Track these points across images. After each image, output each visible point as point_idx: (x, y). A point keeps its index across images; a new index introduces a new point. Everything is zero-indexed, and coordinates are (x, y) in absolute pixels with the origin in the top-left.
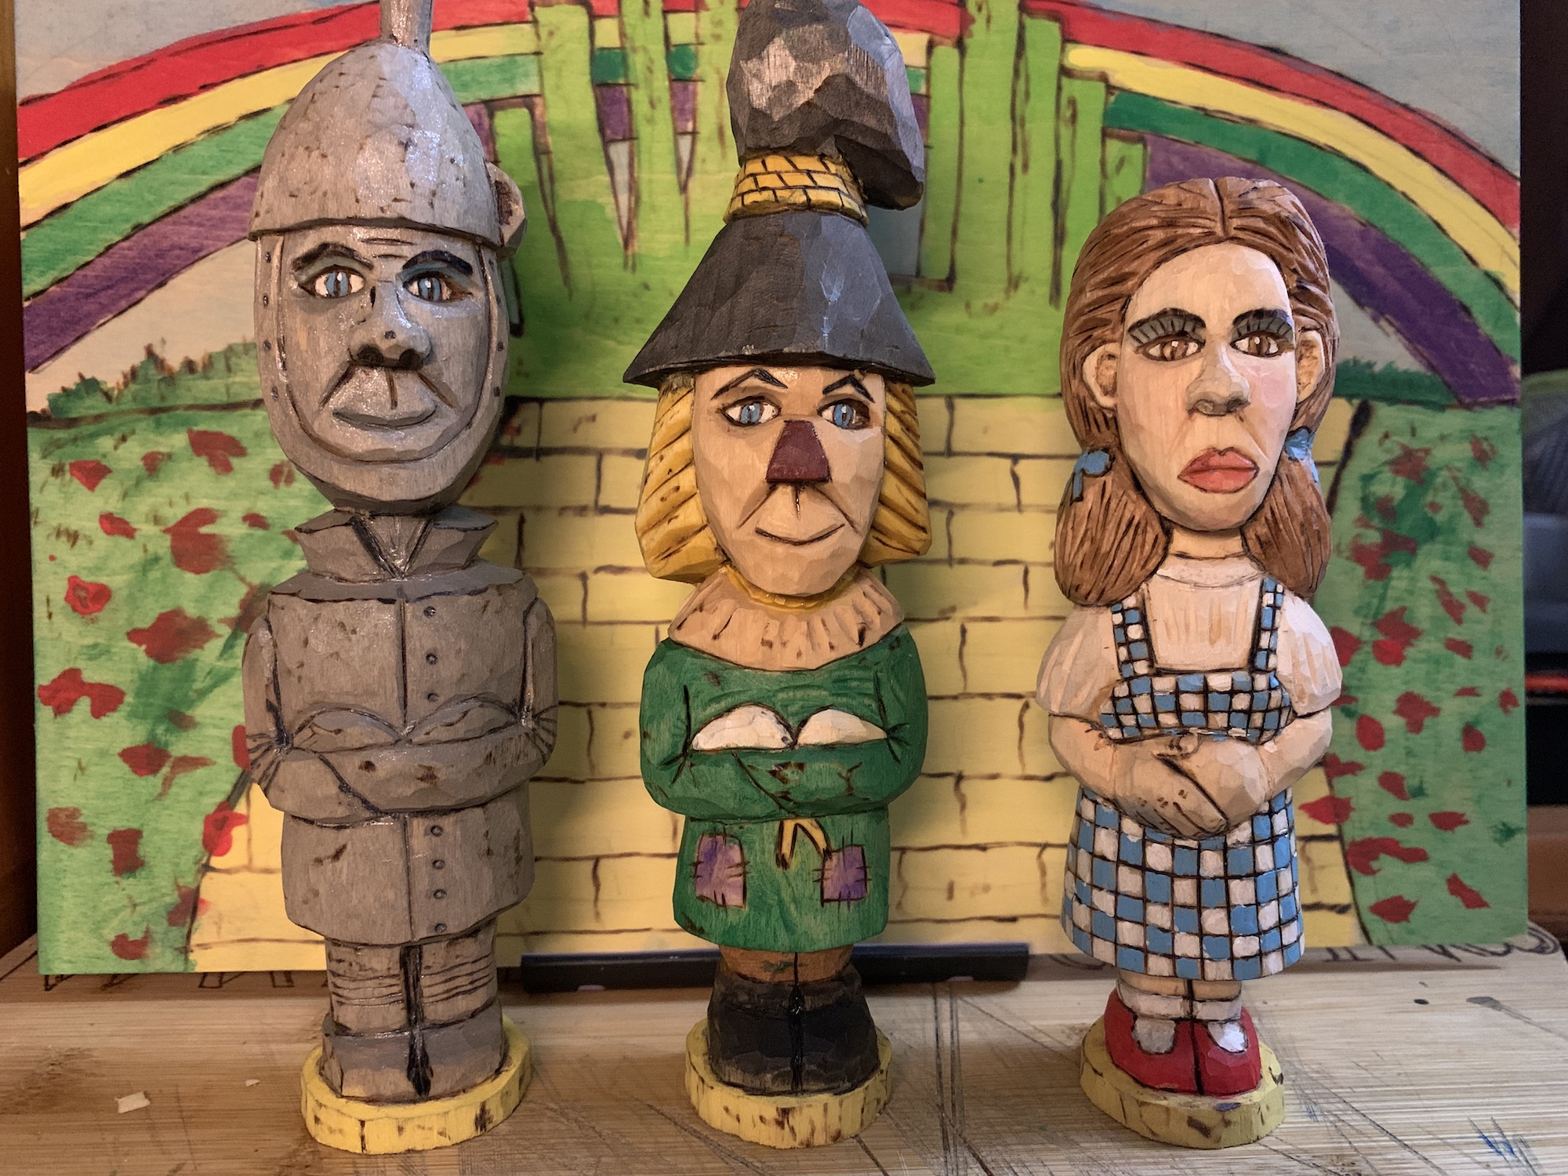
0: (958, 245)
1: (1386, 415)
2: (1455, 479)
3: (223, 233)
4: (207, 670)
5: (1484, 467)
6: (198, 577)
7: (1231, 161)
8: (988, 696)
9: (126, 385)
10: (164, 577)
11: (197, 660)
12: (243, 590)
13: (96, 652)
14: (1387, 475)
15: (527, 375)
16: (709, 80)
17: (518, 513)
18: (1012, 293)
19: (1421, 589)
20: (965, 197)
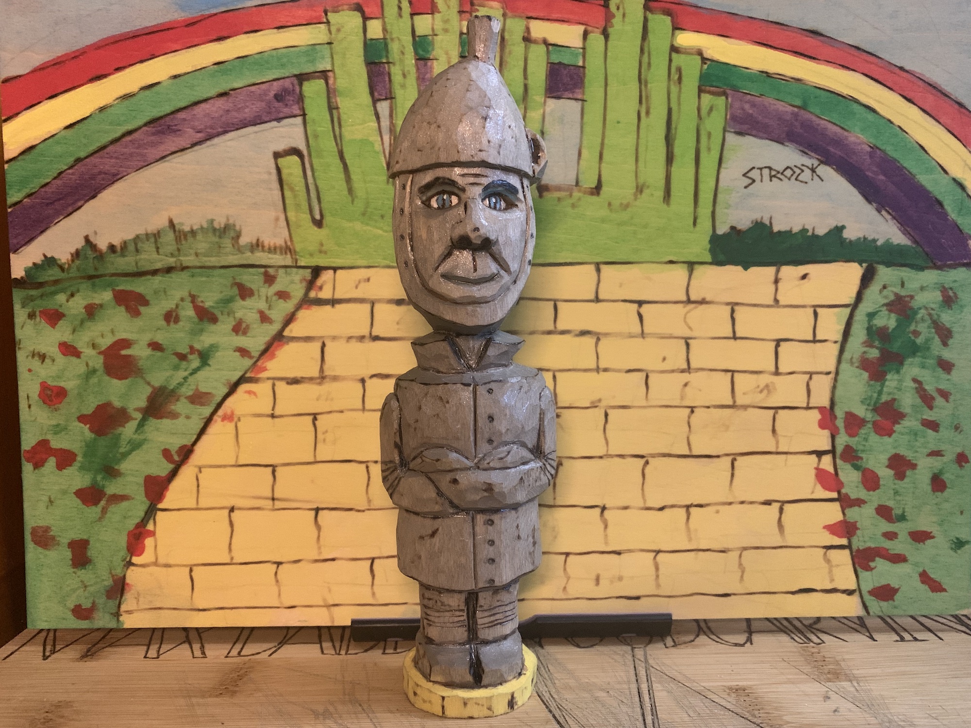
0: (603, 165)
1: (884, 274)
2: (930, 315)
3: (132, 163)
4: (128, 440)
5: (950, 307)
6: (120, 382)
7: (784, 107)
8: (622, 456)
9: (73, 261)
10: (99, 381)
11: (120, 434)
12: (148, 391)
13: (59, 429)
14: (884, 312)
15: (325, 253)
16: (440, 59)
17: (321, 341)
18: (639, 196)
19: (906, 387)
20: (607, 133)
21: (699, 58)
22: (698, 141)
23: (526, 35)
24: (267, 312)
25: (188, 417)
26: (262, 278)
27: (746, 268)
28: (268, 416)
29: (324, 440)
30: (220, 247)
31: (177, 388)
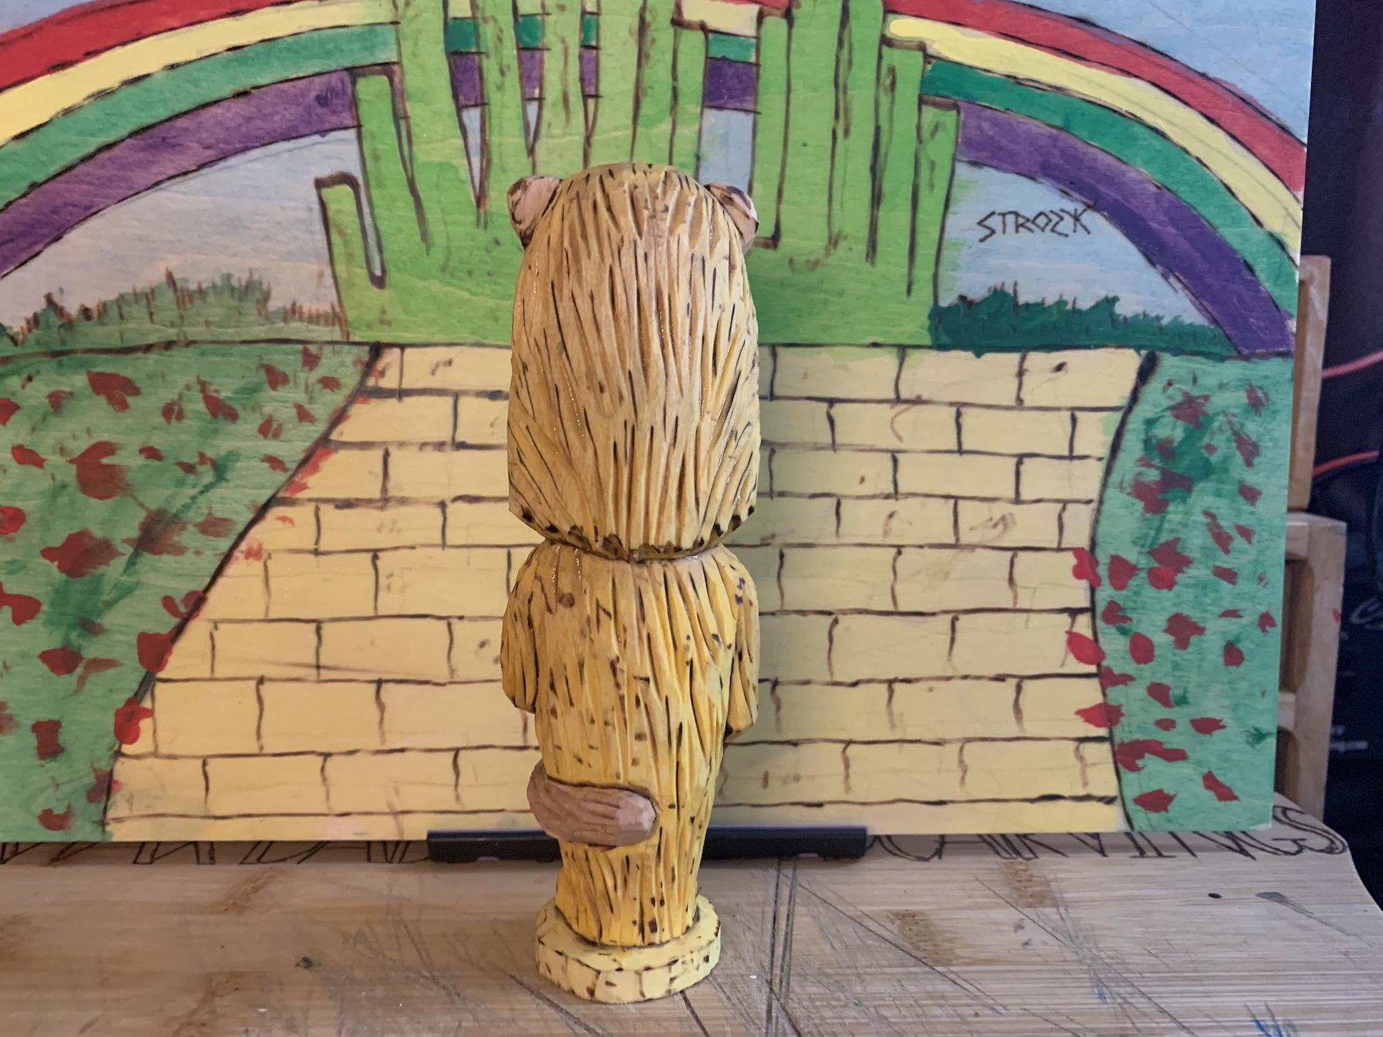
0: (783, 206)
1: (1170, 364)
2: (1230, 423)
3: (111, 191)
4: (113, 584)
5: (1258, 413)
6: (101, 502)
7: (1039, 127)
8: (802, 613)
9: (30, 330)
10: (72, 500)
11: (103, 575)
12: (141, 515)
13: (15, 567)
14: (1169, 418)
15: (389, 323)
16: (554, 49)
17: (383, 448)
18: (832, 251)
19: (1196, 522)
20: (789, 160)
21: (920, 55)
22: (917, 173)
23: (676, 16)
24: (307, 406)
25: (198, 553)
26: (300, 358)
27: (978, 355)
28: (310, 552)
29: (389, 587)
30: (240, 314)
31: (183, 512)
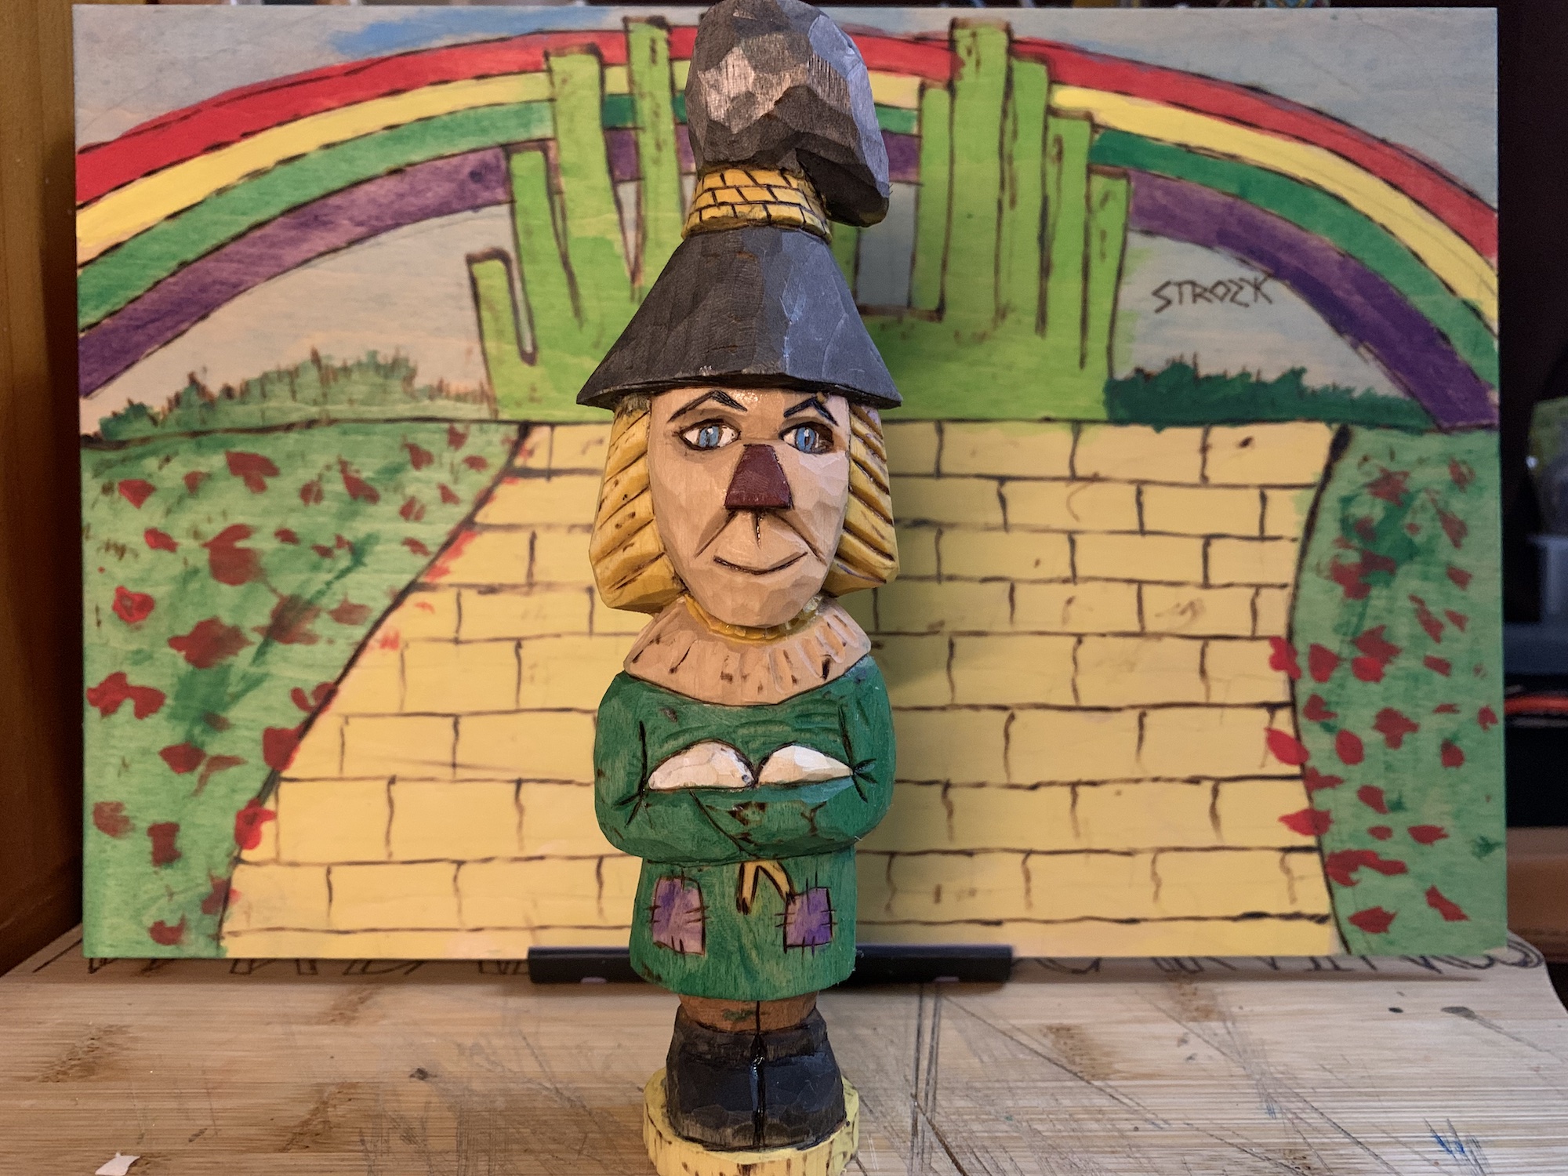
0: (948, 278)
1: (1365, 439)
2: (1434, 501)
3: (261, 269)
4: (241, 675)
5: (1462, 489)
6: (233, 588)
7: (1213, 195)
8: (975, 707)
9: (170, 409)
10: (203, 586)
11: (230, 666)
12: (273, 602)
13: (140, 657)
14: (1366, 496)
15: (539, 401)
17: (530, 530)
18: (1000, 323)
19: (1400, 608)
20: (954, 231)
21: (1086, 125)
22: (1087, 243)
24: (452, 487)
25: (331, 642)
26: (444, 438)
27: (1158, 430)
28: (450, 641)
29: (532, 678)
30: (385, 392)
31: (317, 598)
